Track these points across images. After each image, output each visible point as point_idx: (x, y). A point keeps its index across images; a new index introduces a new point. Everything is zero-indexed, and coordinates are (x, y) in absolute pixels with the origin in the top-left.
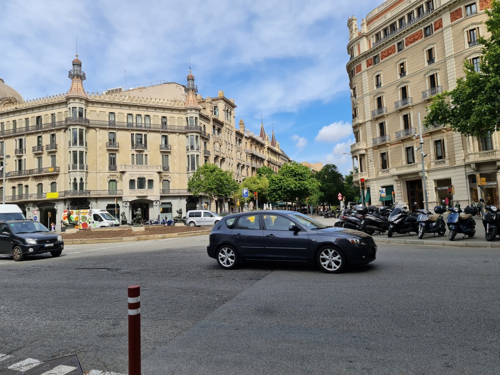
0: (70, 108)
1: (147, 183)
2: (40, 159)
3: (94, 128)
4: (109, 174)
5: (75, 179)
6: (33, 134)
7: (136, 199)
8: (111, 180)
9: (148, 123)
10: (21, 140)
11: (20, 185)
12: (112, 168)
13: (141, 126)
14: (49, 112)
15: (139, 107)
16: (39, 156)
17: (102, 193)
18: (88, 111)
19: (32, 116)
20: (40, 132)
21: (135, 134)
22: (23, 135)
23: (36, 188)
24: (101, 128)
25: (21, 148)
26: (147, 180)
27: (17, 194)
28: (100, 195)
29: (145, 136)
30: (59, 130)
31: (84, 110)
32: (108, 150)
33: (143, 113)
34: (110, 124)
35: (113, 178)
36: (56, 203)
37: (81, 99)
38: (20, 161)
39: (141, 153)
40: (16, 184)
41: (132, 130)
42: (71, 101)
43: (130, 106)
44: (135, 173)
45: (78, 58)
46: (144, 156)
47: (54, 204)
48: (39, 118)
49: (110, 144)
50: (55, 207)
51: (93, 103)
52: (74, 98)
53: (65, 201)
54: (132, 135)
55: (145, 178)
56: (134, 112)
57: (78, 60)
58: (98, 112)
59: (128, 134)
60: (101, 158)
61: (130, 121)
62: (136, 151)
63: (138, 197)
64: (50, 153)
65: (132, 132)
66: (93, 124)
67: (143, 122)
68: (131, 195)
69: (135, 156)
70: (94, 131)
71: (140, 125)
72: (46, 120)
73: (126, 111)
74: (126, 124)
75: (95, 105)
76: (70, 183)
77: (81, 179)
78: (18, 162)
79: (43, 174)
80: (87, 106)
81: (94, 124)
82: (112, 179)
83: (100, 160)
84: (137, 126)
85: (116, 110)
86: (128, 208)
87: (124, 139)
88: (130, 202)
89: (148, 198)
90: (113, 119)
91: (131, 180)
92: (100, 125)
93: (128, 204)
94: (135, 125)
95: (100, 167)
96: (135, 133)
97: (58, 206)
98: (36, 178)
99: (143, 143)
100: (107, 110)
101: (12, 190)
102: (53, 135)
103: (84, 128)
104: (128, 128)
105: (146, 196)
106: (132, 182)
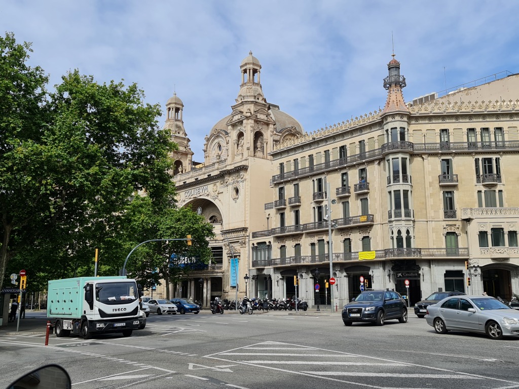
0: (387, 131)
1: (506, 237)
2: (346, 204)
3: (420, 155)
4: (444, 223)
5: (399, 232)
6: (336, 170)
7: (491, 262)
8: (448, 233)
9: (500, 139)
10: (320, 181)
11: (321, 241)
12: (449, 214)
13: (490, 146)
14: (356, 139)
15: (484, 116)
16: (344, 200)
17: (436, 252)
18: (411, 131)
19: (333, 147)
20: (345, 168)
21: (480, 159)
22: (323, 173)
23: (342, 245)
24: (430, 155)
25: (320, 192)
26: (506, 231)
27: (317, 253)
28: (433, 255)
29: (497, 160)
30: (372, 162)
31: (406, 130)
32: (442, 187)
33: (492, 125)
34: (442, 148)
35: (451, 229)
36: (371, 267)
37: (402, 115)
38: (320, 208)
39: (493, 189)
40: (315, 240)
41: (477, 153)
42: (390, 119)
43: (470, 116)
44: (486, 221)
45: (396, 58)
46: (497, 194)
47: (369, 269)
48: (343, 148)
49: (445, 177)
50: (370, 273)
51: (417, 118)
52: (393, 116)
53: (383, 264)
54: (477, 161)
55: (502, 229)
56: (478, 125)
57: (395, 61)
58: (424, 131)
59: (470, 161)
60: (432, 199)
61: (473, 140)
62: (484, 186)
63: (493, 259)
64: (359, 195)
65: (477, 157)
66: (418, 150)
67: (493, 139)
68: (482, 256)
69: (483, 194)
70: (419, 159)
71: (487, 144)
72: (353, 150)
73: (465, 125)
74: (466, 145)
75: (420, 122)
76: (392, 238)
77: (408, 232)
78: (316, 210)
79: (352, 225)
80: (409, 124)
81: (421, 150)
82: (450, 231)
83: (430, 202)
84: (483, 147)
85: (450, 125)
86: (479, 278)
87: (464, 167)
88: (481, 267)
89: (511, 262)
90: (446, 140)
91: (481, 232)
92: (428, 149)
93: (479, 271)
94: (479, 145)
95: (431, 214)
96: (481, 157)
97: (374, 270)
98: (341, 231)
99: (495, 172)
100: (438, 126)
101: (310, 247)
102: (363, 171)
103: (408, 157)
104: (470, 150)
105: (507, 259)
106: (483, 235)
